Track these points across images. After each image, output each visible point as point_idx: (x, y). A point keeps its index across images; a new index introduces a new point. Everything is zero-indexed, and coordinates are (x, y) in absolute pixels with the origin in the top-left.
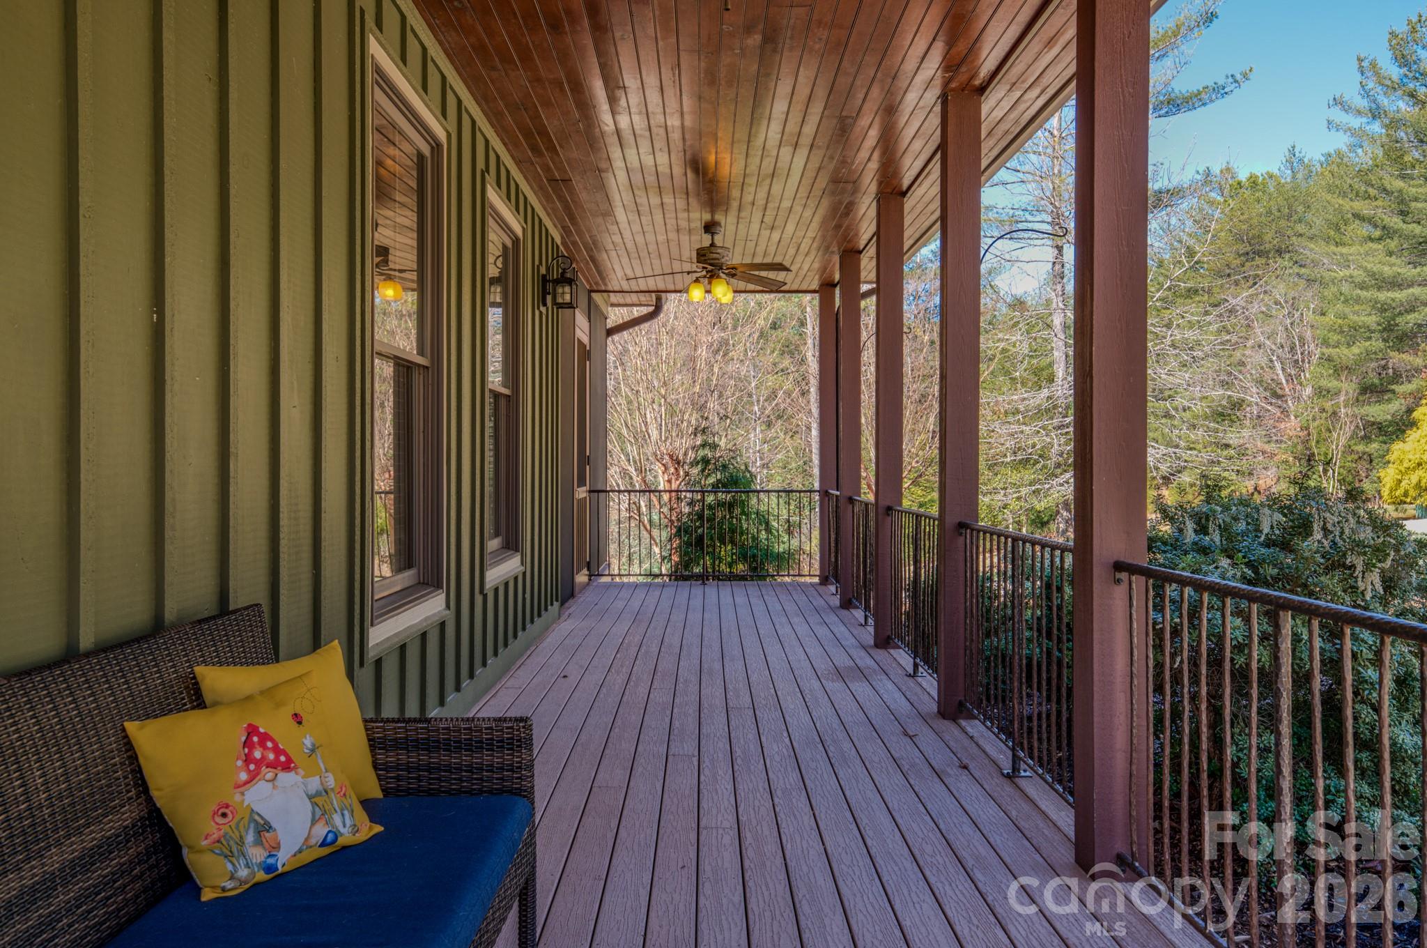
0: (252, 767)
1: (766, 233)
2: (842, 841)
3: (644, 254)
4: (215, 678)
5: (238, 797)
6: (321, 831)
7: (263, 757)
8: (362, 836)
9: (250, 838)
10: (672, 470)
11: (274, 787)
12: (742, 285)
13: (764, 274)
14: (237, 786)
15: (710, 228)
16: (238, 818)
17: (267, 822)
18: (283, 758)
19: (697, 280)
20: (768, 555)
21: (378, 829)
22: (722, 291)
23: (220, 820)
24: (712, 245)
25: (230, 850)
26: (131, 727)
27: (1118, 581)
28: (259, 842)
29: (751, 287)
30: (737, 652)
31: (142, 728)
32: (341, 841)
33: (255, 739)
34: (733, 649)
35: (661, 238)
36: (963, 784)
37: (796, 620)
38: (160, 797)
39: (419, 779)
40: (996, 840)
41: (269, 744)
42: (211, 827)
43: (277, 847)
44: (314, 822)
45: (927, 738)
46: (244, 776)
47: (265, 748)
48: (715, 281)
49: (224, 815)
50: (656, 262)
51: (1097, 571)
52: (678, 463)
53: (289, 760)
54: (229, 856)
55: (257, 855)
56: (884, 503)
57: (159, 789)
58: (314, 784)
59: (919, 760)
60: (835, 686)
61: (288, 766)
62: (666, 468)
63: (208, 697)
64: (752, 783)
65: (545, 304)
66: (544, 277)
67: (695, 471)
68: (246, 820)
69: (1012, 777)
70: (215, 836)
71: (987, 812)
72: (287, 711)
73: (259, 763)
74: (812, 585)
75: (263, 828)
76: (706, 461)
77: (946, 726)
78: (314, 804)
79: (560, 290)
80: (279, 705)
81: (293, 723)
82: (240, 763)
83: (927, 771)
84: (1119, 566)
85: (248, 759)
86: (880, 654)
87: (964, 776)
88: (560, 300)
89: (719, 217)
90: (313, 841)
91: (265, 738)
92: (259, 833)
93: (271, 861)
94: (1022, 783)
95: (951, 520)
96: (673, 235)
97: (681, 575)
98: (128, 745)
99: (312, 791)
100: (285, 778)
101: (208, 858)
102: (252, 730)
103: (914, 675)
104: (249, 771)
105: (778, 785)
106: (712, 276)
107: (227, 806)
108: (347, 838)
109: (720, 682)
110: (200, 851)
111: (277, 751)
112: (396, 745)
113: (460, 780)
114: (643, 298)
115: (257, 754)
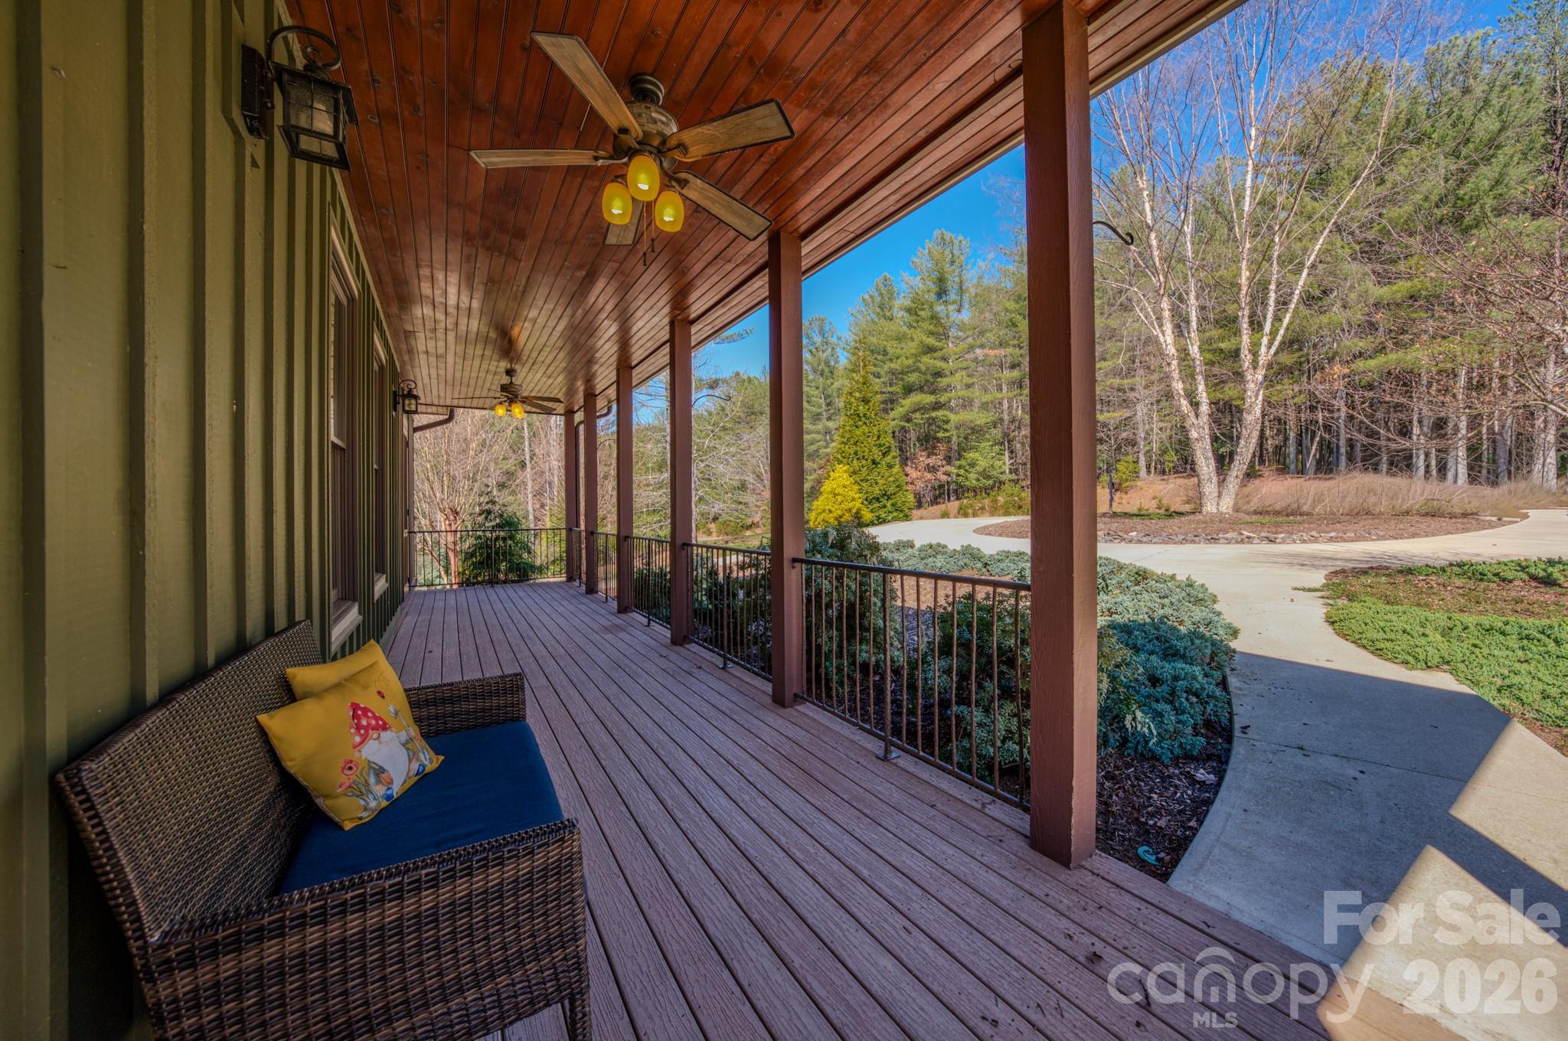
0: (362, 732)
1: (544, 379)
2: (659, 715)
3: (457, 383)
4: (304, 676)
5: (357, 754)
6: (415, 766)
7: (369, 724)
8: (435, 765)
9: (372, 780)
10: (452, 518)
11: (380, 743)
12: (529, 408)
13: (545, 403)
14: (355, 747)
15: (510, 372)
16: (360, 768)
17: (381, 767)
18: (381, 723)
19: (501, 403)
20: (532, 567)
21: (442, 758)
22: (518, 410)
23: (348, 772)
24: (511, 383)
25: (360, 791)
26: (263, 718)
27: (794, 567)
28: (379, 782)
29: (534, 410)
30: (539, 624)
31: (272, 717)
32: (428, 770)
33: (360, 712)
34: (536, 623)
35: (474, 375)
36: (703, 676)
37: (564, 603)
38: (292, 766)
39: (445, 723)
40: (734, 699)
41: (370, 714)
42: (343, 779)
43: (391, 782)
44: (410, 761)
45: (673, 656)
46: (358, 739)
47: (368, 717)
48: (514, 405)
49: (350, 768)
50: (464, 389)
51: (786, 564)
52: (457, 513)
53: (385, 723)
54: (360, 795)
55: (380, 790)
56: (623, 534)
57: (291, 760)
58: (403, 736)
59: (675, 668)
60: (609, 636)
61: (385, 727)
62: (447, 518)
63: (298, 690)
64: (592, 695)
65: (395, 410)
66: (395, 392)
67: (480, 519)
68: (366, 769)
69: (724, 668)
70: (347, 784)
71: (722, 687)
72: (373, 690)
73: (366, 728)
74: (562, 582)
75: (379, 771)
76: (489, 512)
77: (678, 648)
78: (407, 749)
79: (407, 402)
80: (366, 687)
81: (379, 698)
82: (353, 731)
83: (683, 673)
84: (795, 560)
85: (358, 727)
86: (623, 616)
87: (702, 672)
88: (407, 408)
89: (518, 367)
90: (411, 773)
91: (365, 710)
92: (377, 775)
93: (389, 792)
94: (730, 670)
95: (679, 542)
96: (482, 375)
97: (466, 583)
98: (262, 732)
99: (404, 741)
100: (386, 735)
101: (343, 801)
102: (355, 707)
103: (648, 625)
104: (361, 735)
105: (609, 693)
106: (511, 401)
107: (351, 762)
108: (430, 767)
109: (538, 642)
110: (337, 797)
111: (377, 718)
112: (427, 703)
113: (476, 718)
114: (440, 410)
115: (364, 722)
